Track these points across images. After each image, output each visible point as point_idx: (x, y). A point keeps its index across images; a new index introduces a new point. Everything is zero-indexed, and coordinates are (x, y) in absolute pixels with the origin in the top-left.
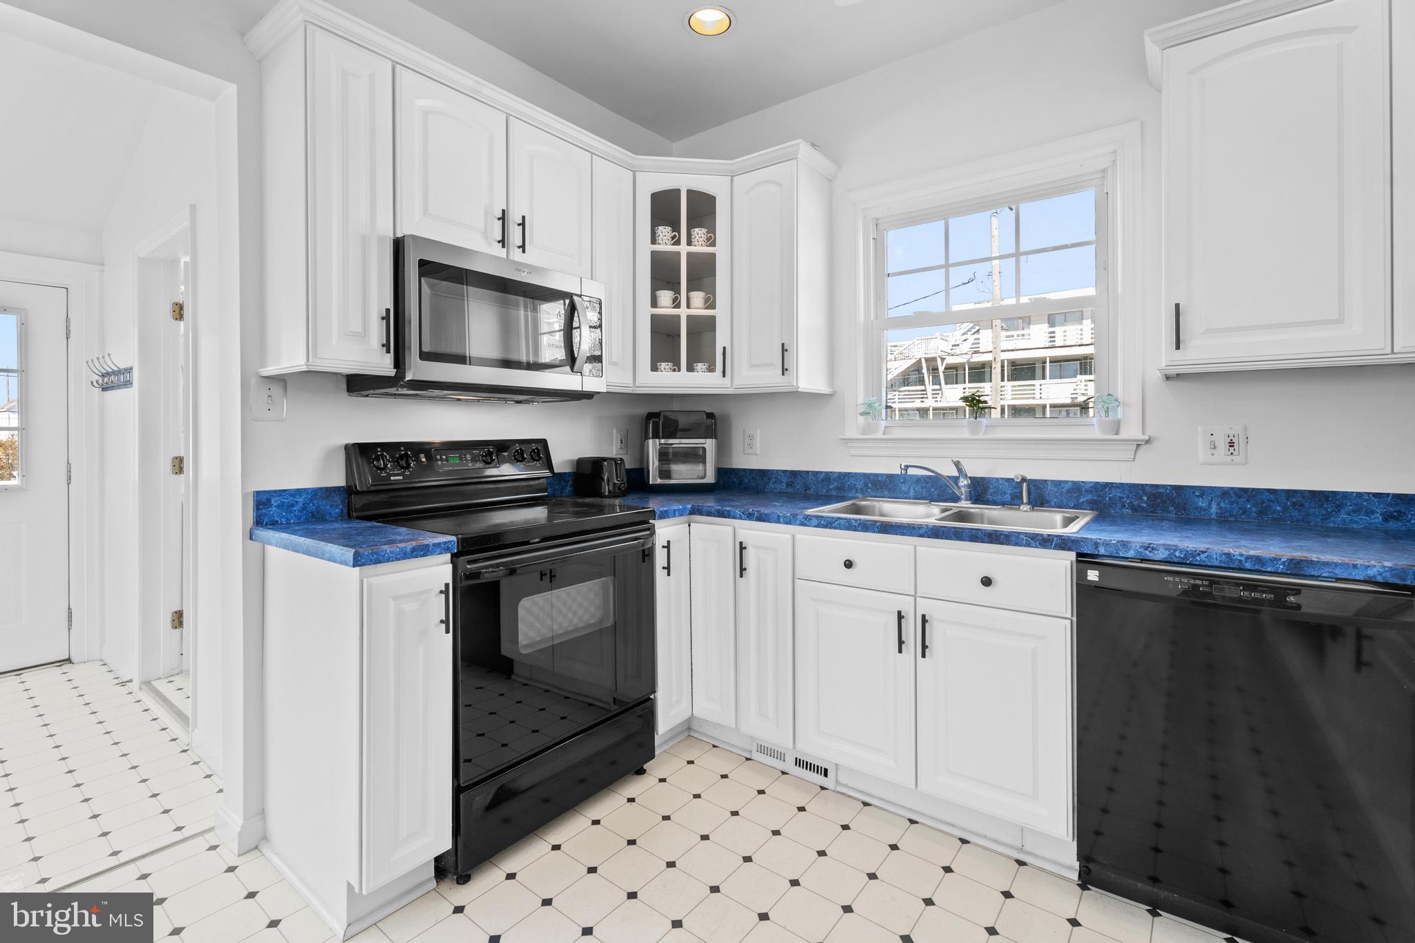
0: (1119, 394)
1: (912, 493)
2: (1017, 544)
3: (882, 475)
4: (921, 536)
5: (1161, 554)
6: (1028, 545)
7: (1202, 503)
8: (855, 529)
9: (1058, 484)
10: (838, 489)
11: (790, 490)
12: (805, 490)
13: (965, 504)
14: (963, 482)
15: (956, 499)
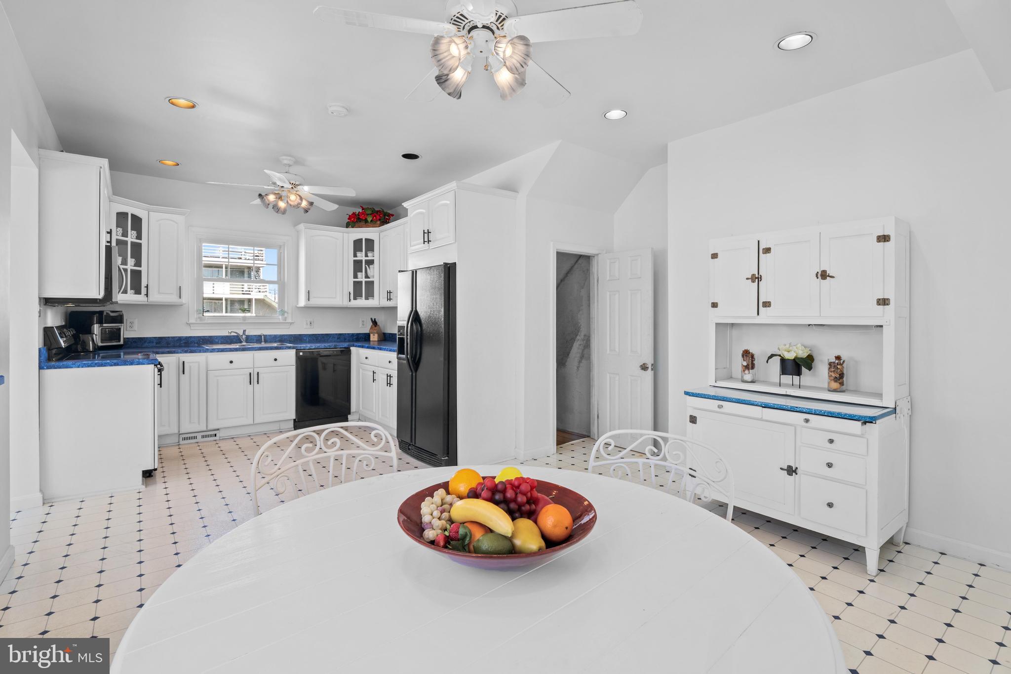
0: (286, 309)
1: (220, 342)
2: (283, 349)
3: (207, 336)
4: (256, 350)
5: (313, 348)
6: (285, 349)
7: (305, 338)
8: (233, 351)
9: (270, 335)
10: (185, 343)
11: (157, 345)
12: (167, 345)
13: (244, 343)
14: (244, 337)
15: (241, 342)
